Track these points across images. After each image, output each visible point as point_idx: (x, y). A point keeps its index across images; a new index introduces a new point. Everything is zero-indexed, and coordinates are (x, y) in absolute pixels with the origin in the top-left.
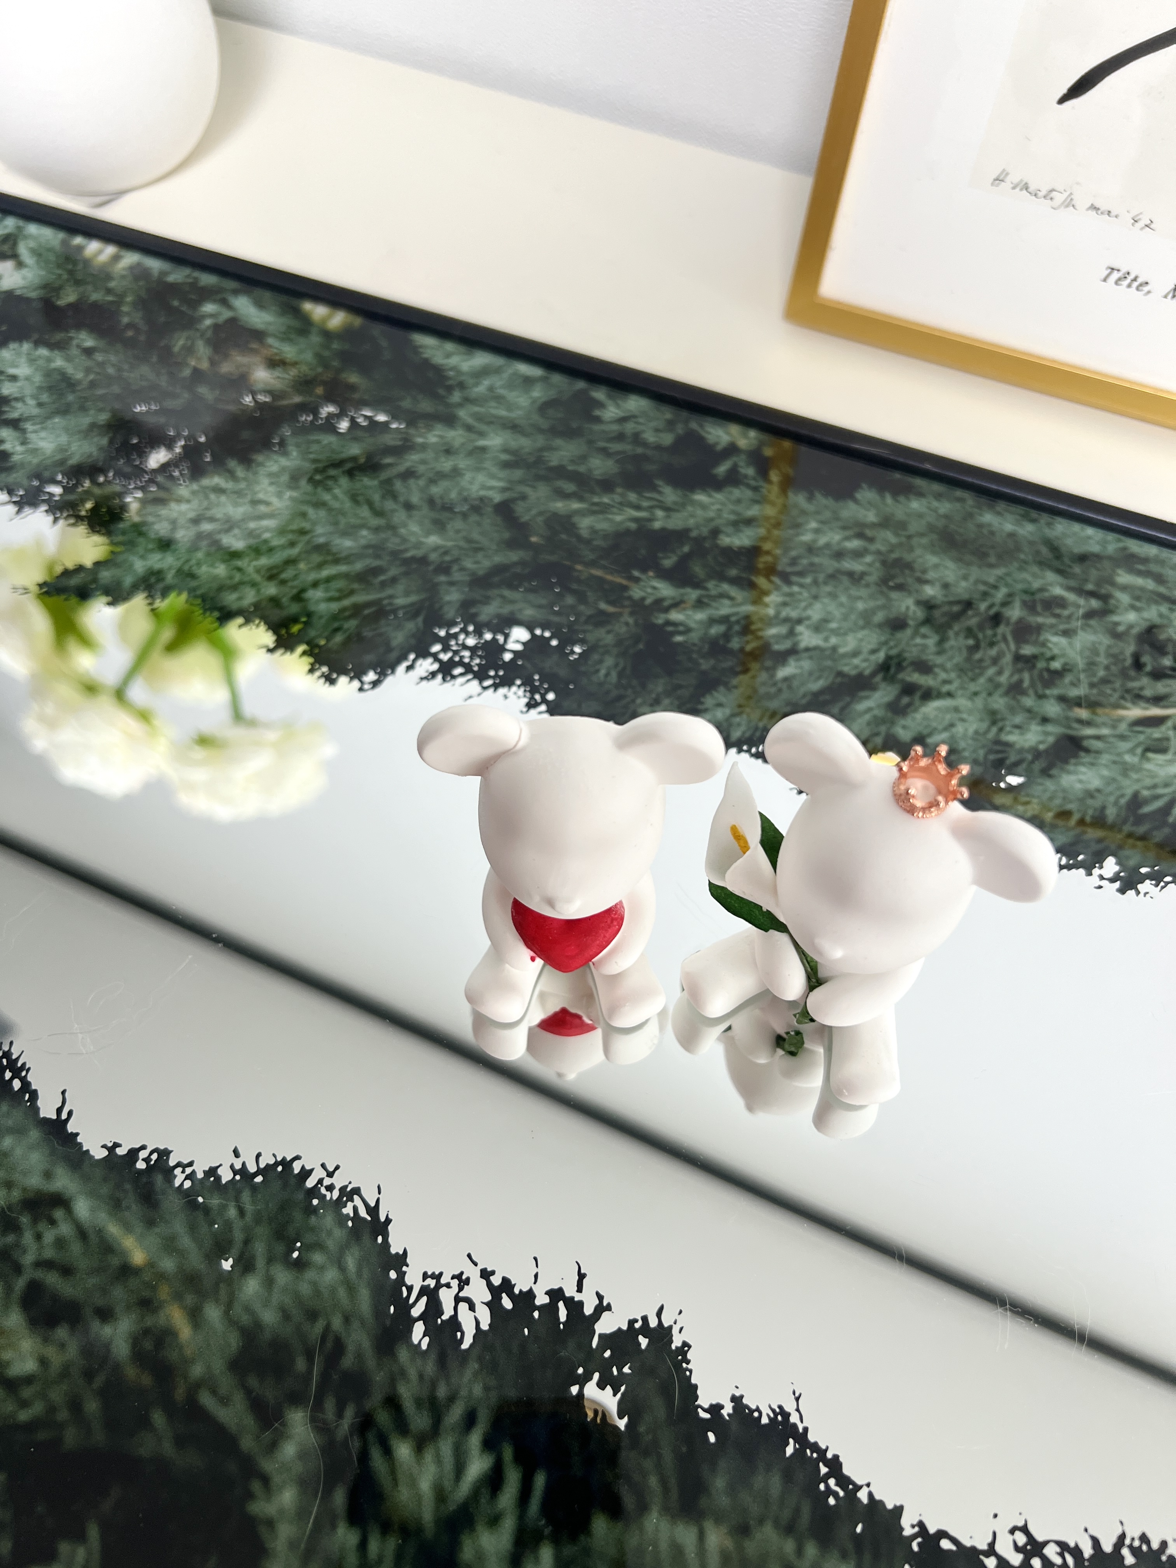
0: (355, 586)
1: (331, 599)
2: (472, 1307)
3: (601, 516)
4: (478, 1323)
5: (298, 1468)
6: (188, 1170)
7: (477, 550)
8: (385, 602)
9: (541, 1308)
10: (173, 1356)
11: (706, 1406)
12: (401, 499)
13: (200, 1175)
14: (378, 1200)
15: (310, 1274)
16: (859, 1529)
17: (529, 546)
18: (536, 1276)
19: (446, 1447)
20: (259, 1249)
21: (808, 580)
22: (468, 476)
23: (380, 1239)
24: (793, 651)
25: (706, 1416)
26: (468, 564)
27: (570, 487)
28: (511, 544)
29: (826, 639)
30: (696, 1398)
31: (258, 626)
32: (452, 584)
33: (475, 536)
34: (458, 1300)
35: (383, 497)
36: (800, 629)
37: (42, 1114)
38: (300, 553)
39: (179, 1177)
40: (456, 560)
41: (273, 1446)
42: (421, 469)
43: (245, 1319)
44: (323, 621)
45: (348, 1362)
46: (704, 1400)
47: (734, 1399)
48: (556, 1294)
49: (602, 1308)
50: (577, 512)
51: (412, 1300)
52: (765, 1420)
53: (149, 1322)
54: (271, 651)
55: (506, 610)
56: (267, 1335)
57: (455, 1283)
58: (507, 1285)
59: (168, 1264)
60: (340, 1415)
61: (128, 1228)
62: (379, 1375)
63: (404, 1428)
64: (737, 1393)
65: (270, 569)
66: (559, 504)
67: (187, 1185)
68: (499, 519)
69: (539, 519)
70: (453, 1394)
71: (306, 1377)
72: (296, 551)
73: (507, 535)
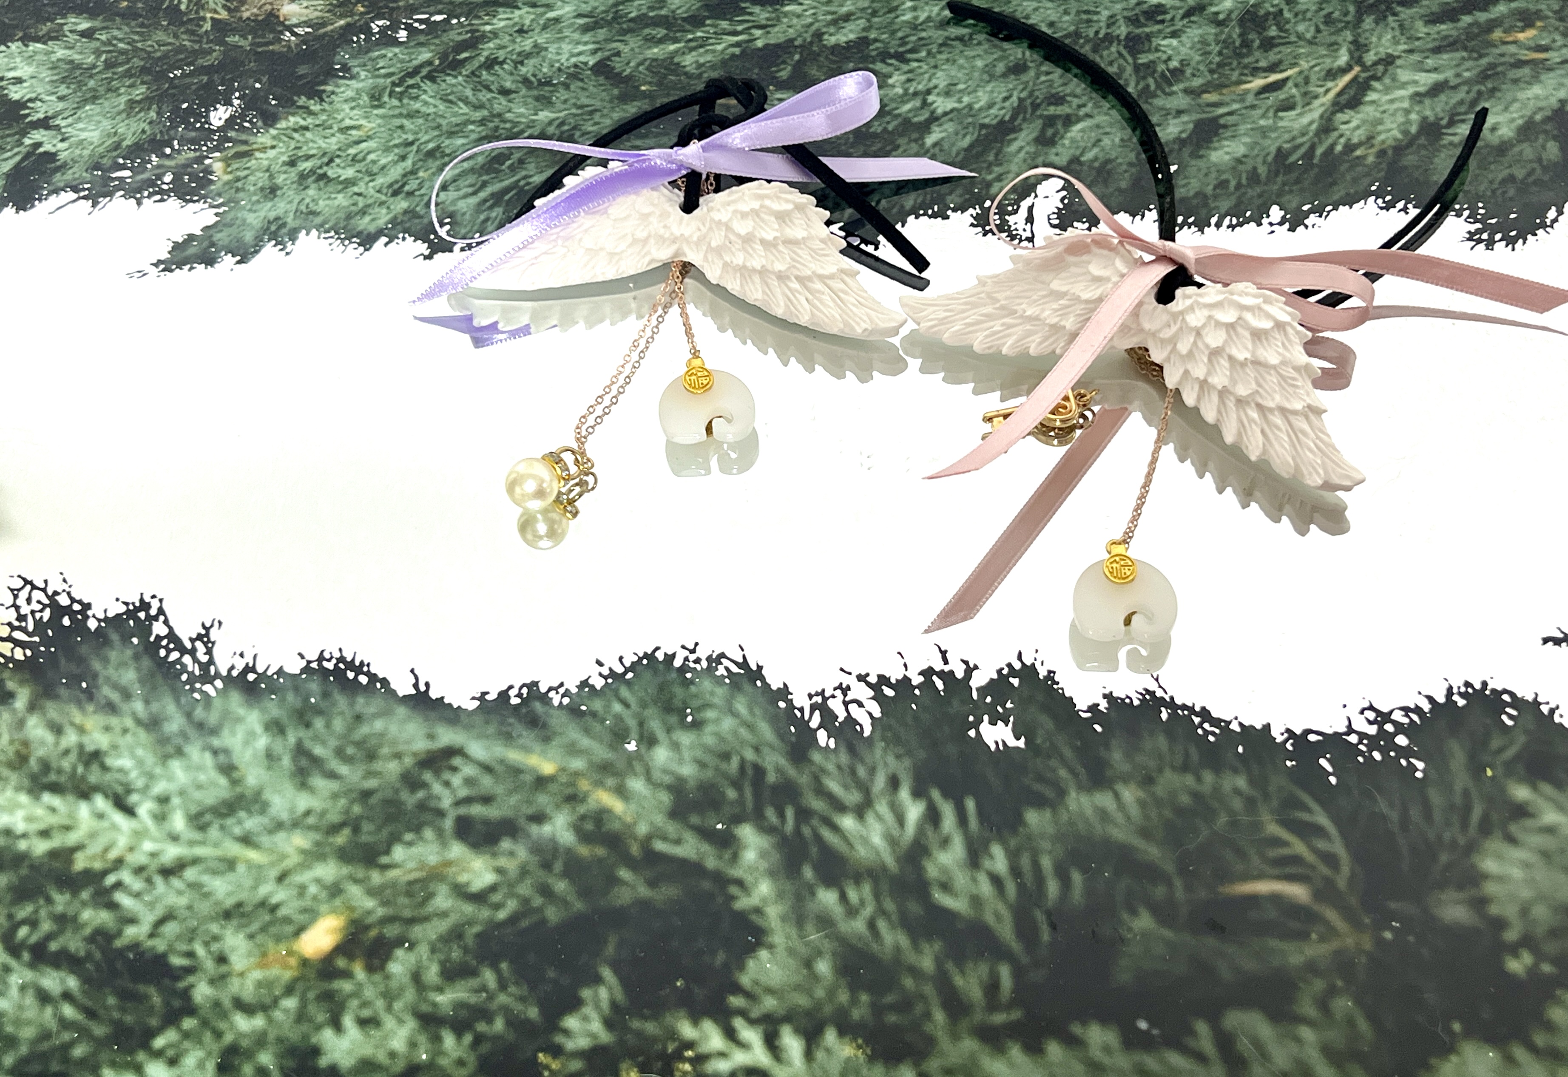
0: (485, 178)
1: (465, 196)
2: (860, 705)
3: (702, 50)
4: (870, 714)
5: (764, 865)
6: (562, 690)
7: (591, 113)
9: (919, 686)
10: (616, 826)
11: (1085, 708)
12: (494, 87)
13: (574, 690)
14: (744, 657)
15: (709, 729)
16: (1240, 750)
17: (642, 95)
19: (882, 807)
20: (655, 725)
21: (923, 54)
22: (552, 48)
23: (759, 683)
24: (934, 119)
25: (1088, 715)
27: (661, 32)
28: (624, 98)
29: (960, 101)
30: (1075, 706)
31: (404, 239)
33: (585, 101)
34: (846, 704)
35: (475, 90)
36: (931, 98)
37: (401, 694)
38: (414, 164)
39: (556, 699)
41: (735, 858)
42: (501, 54)
43: (667, 779)
44: (467, 217)
45: (771, 777)
46: (1082, 704)
47: (1105, 696)
48: (928, 673)
49: (970, 670)
50: (676, 52)
51: (807, 717)
52: (1136, 703)
53: (582, 809)
54: (429, 257)
56: (692, 783)
57: (838, 693)
58: (883, 680)
59: (578, 764)
60: (782, 815)
61: (527, 750)
62: (803, 779)
63: (841, 807)
64: (1107, 692)
65: (391, 185)
66: (656, 50)
67: (566, 701)
68: (602, 80)
69: (641, 68)
70: (872, 771)
71: (741, 801)
72: (409, 163)
73: (616, 92)
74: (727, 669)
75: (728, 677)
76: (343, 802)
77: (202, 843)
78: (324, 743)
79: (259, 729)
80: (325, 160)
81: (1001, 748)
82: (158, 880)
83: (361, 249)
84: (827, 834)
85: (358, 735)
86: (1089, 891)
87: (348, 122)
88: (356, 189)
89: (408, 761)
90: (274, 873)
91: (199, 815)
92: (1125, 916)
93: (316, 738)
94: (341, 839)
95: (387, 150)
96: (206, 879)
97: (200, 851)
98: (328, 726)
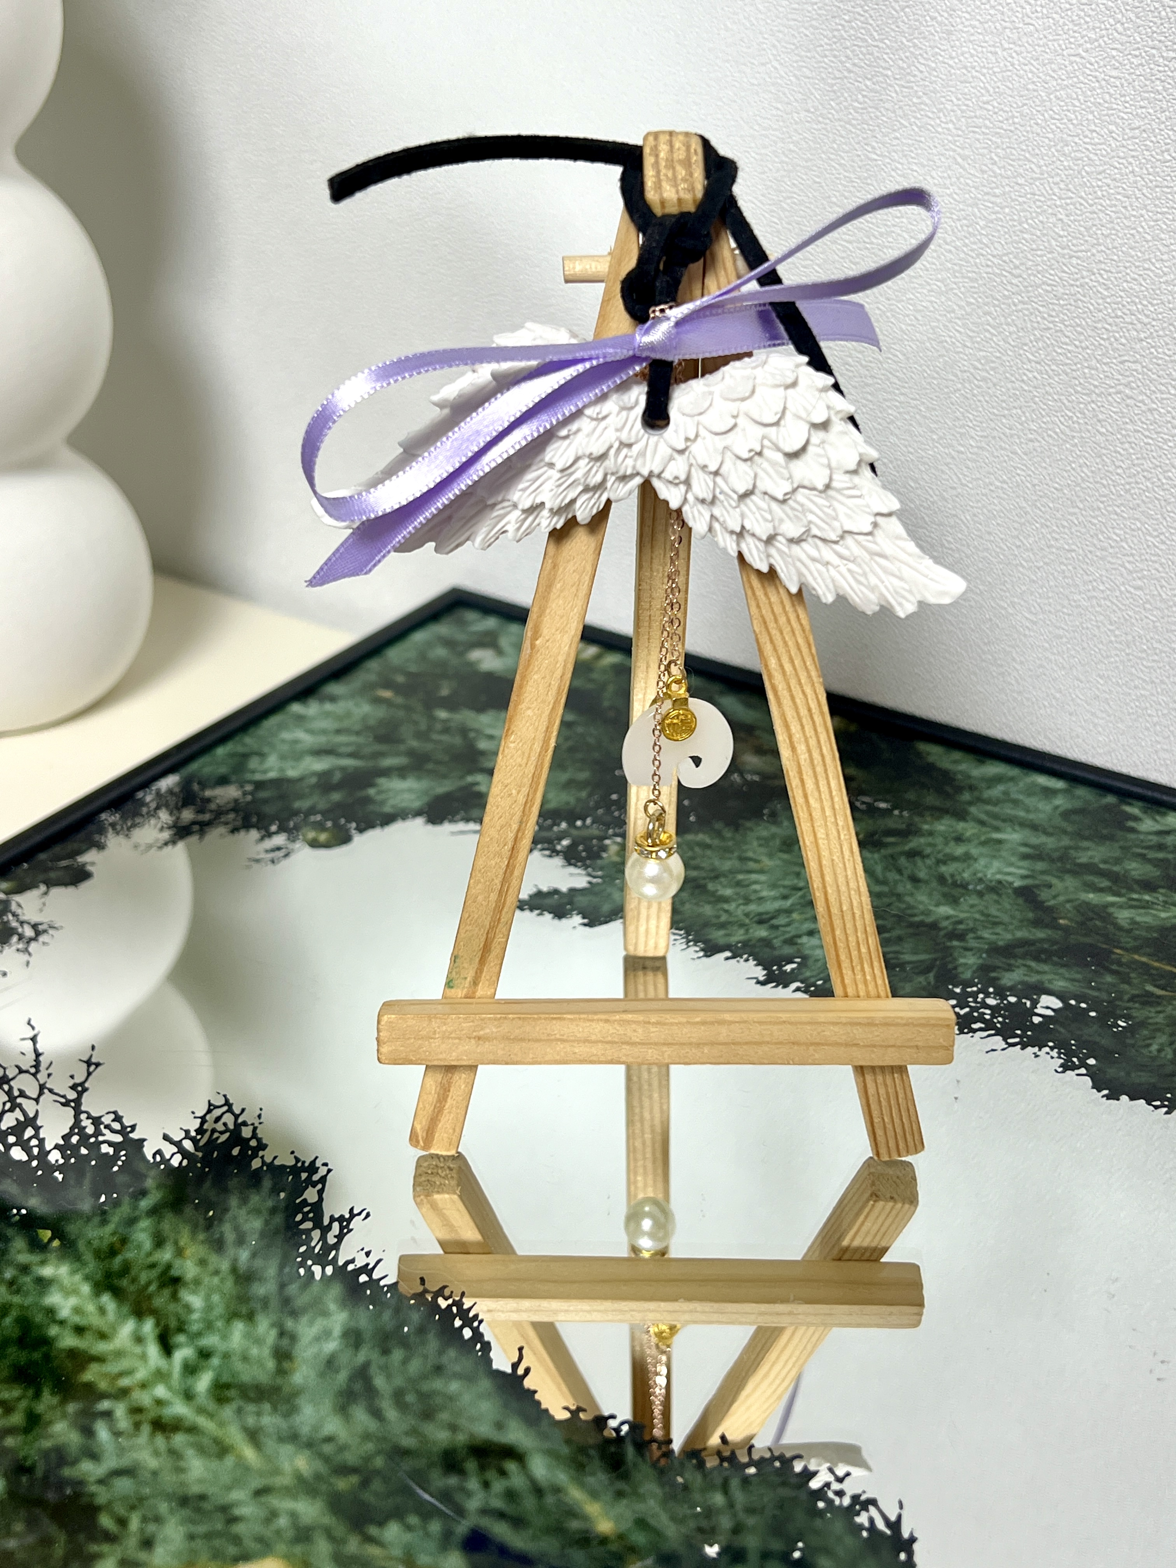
3: (1142, 911)
6: (664, 1448)
7: (996, 924)
8: (890, 956)
12: (906, 873)
13: (678, 1454)
14: (899, 1517)
17: (1058, 927)
20: (752, 1541)
22: (982, 862)
23: (903, 1556)
26: (986, 934)
27: (1105, 883)
28: (1037, 923)
31: (747, 960)
32: (967, 949)
33: (993, 911)
35: (886, 869)
37: (495, 1366)
38: (792, 905)
39: (655, 1453)
40: (973, 930)
42: (928, 850)
50: (1113, 904)
54: (763, 983)
55: (1033, 979)
61: (594, 1495)
65: (760, 914)
66: (1091, 896)
67: (664, 1462)
68: (1020, 901)
69: (1068, 906)
72: (788, 903)
73: (1031, 915)
74: (871, 1520)
75: (867, 1530)
76: (370, 1447)
77: (211, 1416)
78: (389, 1377)
79: (337, 1331)
80: (712, 875)
82: (146, 1429)
83: (701, 954)
85: (426, 1387)
87: (750, 854)
88: (726, 906)
89: (461, 1438)
90: (256, 1483)
91: (227, 1386)
93: (385, 1369)
94: (342, 1484)
95: (774, 886)
96: (190, 1452)
97: (202, 1421)
98: (405, 1362)
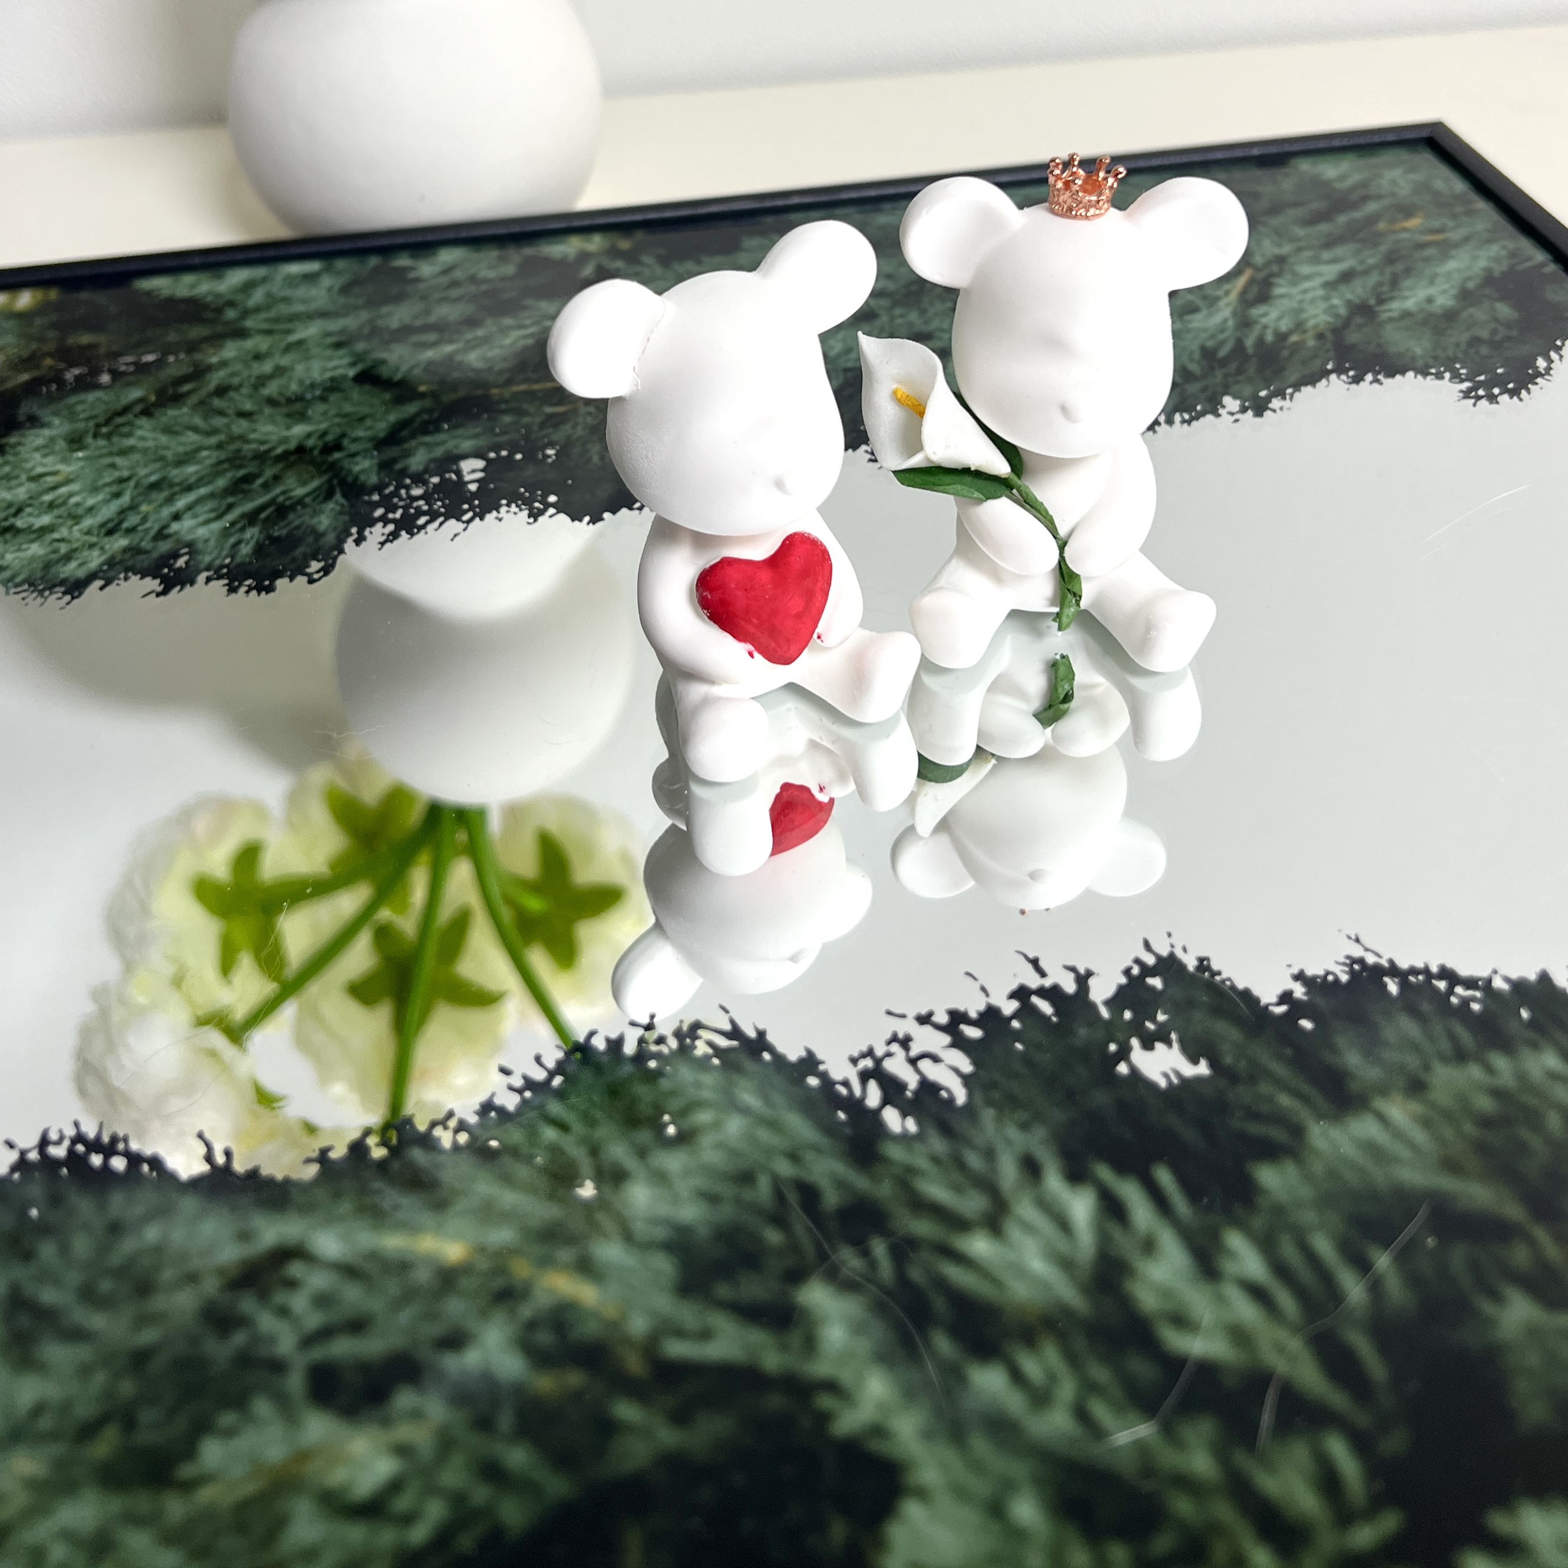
0: (231, 500)
1: (207, 522)
2: (936, 1059)
4: (956, 1071)
5: (863, 1346)
6: (452, 1123)
7: (361, 419)
8: (281, 499)
9: (1015, 1015)
10: (589, 1330)
11: (1274, 1000)
12: (230, 412)
13: (473, 1119)
14: (732, 1022)
15: (706, 1141)
16: (1525, 1014)
17: (423, 395)
18: (983, 989)
19: (1025, 1209)
20: (618, 1151)
22: (300, 367)
23: (767, 1056)
25: (1282, 1009)
26: (360, 433)
28: (400, 401)
30: (1257, 1001)
31: (126, 578)
32: (354, 455)
33: (348, 408)
34: (913, 1062)
35: (205, 418)
37: (185, 1176)
38: (132, 499)
39: (445, 1138)
40: (343, 435)
41: (810, 1345)
42: (236, 381)
43: (660, 1233)
44: (212, 543)
45: (831, 1199)
46: (1267, 994)
47: (1295, 977)
48: (1021, 994)
49: (1083, 980)
50: (456, 352)
51: (858, 1093)
52: (1344, 978)
53: (526, 1311)
54: (164, 593)
55: (439, 452)
56: (702, 1232)
57: (895, 1048)
58: (957, 1018)
59: (503, 1236)
60: (867, 1255)
61: (412, 1227)
62: (884, 1190)
63: (961, 1224)
64: (1295, 970)
65: (102, 525)
66: (430, 353)
67: (463, 1138)
68: (367, 387)
69: (416, 371)
70: (990, 1154)
71: (793, 1247)
72: (126, 499)
73: (388, 396)
74: (710, 1044)
75: (714, 1056)
76: (99, 1379)
78: (58, 1281)
80: (12, 510)
81: (1175, 1081)
83: (68, 598)
84: (953, 1273)
85: (115, 1259)
86: (1414, 1280)
87: (39, 470)
88: (55, 535)
89: (211, 1286)
92: (1487, 1307)
93: (44, 1275)
94: (101, 1449)
95: (95, 490)
98: (64, 1250)
